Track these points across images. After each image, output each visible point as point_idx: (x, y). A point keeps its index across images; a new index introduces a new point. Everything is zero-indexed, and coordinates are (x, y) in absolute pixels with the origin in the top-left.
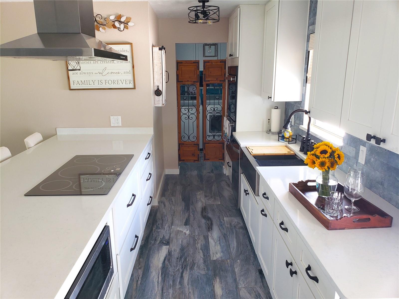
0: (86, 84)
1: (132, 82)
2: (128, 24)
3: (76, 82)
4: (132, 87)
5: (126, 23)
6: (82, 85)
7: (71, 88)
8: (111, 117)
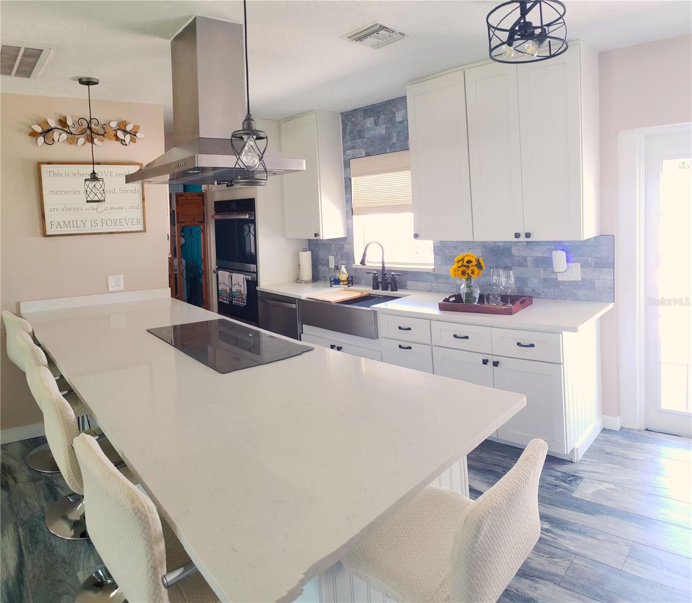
0: (72, 226)
1: (141, 222)
2: (135, 135)
3: (56, 223)
4: (142, 229)
5: (133, 134)
6: (66, 229)
7: (48, 233)
8: (110, 277)
